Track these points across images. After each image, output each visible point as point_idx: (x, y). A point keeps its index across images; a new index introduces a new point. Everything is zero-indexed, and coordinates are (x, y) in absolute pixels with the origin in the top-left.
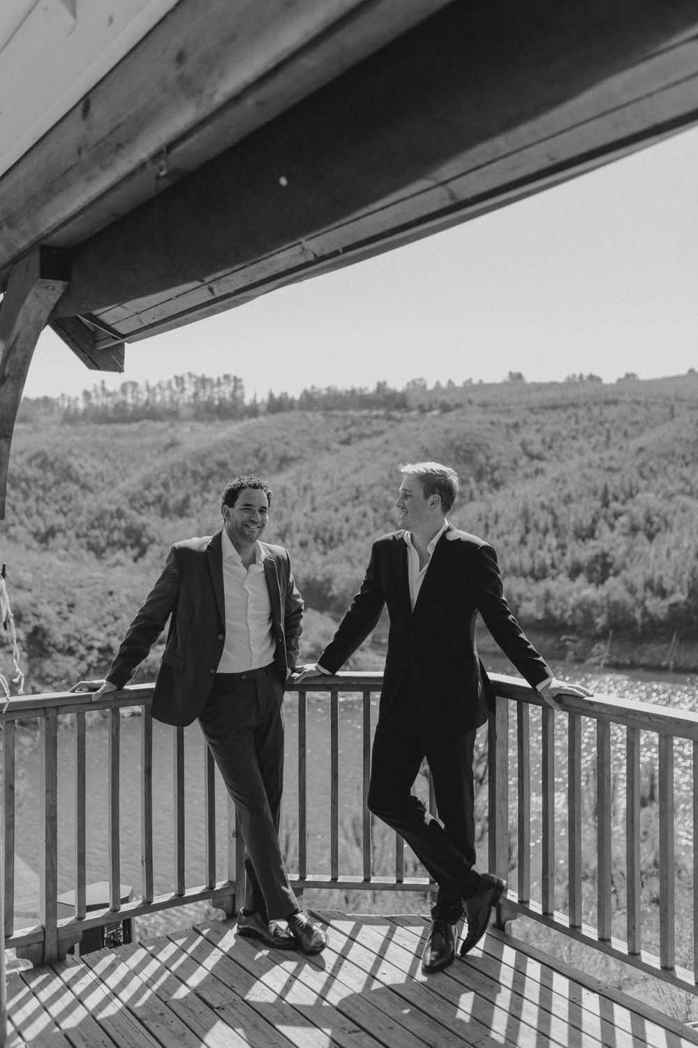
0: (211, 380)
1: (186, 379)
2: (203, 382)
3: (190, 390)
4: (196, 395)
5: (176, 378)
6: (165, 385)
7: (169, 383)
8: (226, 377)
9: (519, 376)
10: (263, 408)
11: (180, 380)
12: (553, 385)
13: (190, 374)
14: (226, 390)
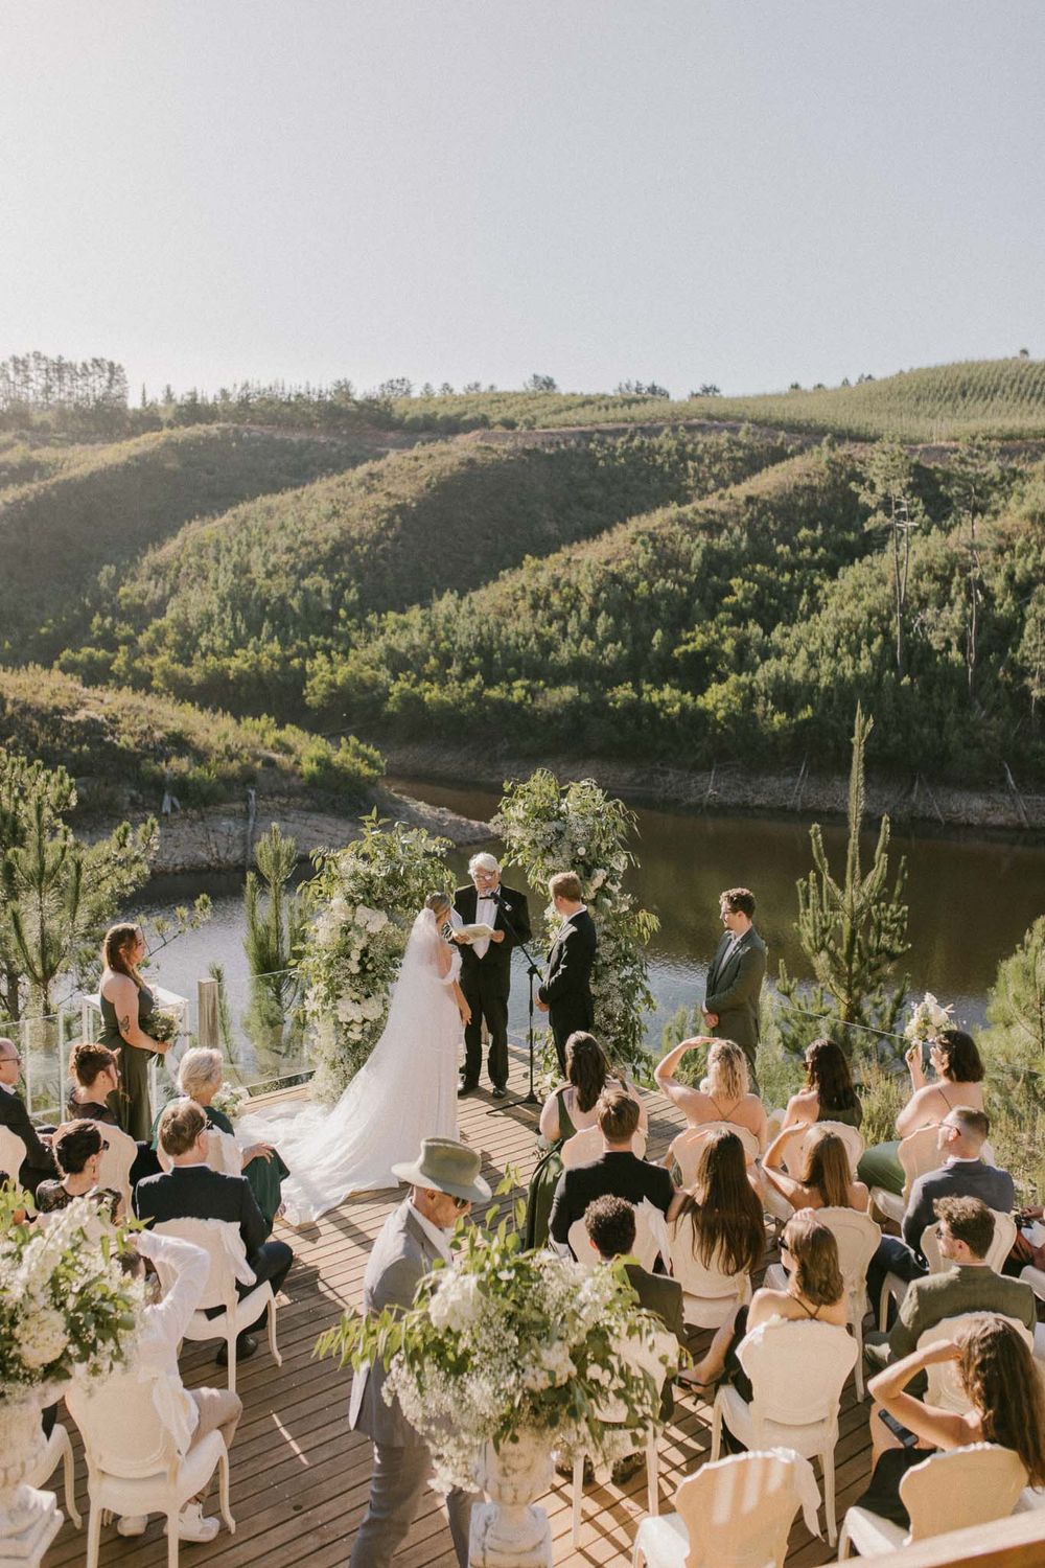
0: (72, 367)
1: (32, 364)
2: (60, 368)
3: (38, 381)
4: (48, 389)
5: (15, 360)
7: (4, 368)
8: (97, 362)
9: (549, 383)
10: (165, 416)
11: (20, 364)
13: (38, 356)
14: (98, 385)
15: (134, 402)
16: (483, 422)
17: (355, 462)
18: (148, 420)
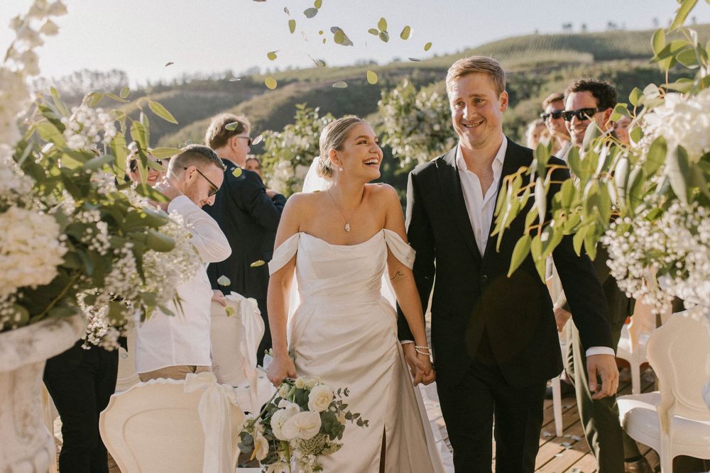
0: (102, 74)
1: (83, 73)
2: (97, 75)
3: (87, 82)
4: (92, 85)
5: (76, 73)
6: (67, 79)
7: (70, 78)
8: (114, 71)
9: (324, 64)
10: (147, 92)
11: (78, 75)
12: (348, 68)
13: (86, 71)
14: (115, 81)
15: (133, 87)
16: (295, 81)
17: (238, 103)
18: (140, 93)
